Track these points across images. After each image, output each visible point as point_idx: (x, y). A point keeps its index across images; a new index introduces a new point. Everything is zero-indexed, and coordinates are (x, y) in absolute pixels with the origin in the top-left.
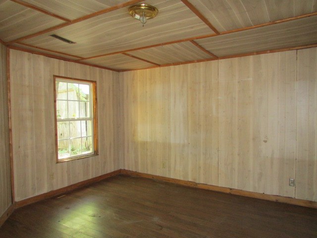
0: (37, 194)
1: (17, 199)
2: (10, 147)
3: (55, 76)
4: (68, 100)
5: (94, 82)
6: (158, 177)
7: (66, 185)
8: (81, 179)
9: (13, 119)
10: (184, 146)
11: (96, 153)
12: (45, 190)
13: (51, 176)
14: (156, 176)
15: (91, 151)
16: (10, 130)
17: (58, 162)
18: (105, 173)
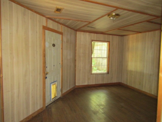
0: (83, 84)
1: (77, 84)
2: (75, 66)
3: (92, 40)
4: (97, 50)
5: (109, 42)
6: (137, 89)
7: (94, 83)
8: (100, 82)
9: (77, 56)
10: (151, 75)
11: (108, 73)
12: (86, 84)
13: (89, 79)
14: (135, 88)
15: (106, 72)
16: (76, 60)
17: (91, 74)
18: (112, 82)
